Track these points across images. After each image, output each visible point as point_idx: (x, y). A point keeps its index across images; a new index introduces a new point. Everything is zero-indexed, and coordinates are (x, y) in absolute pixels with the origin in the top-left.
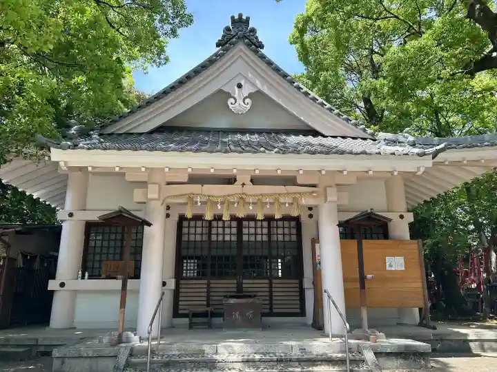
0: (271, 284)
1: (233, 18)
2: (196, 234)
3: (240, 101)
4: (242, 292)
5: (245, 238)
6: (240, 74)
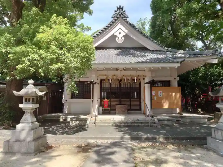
0: (130, 101)
2: (106, 85)
3: (120, 38)
4: (121, 103)
5: (122, 86)
6: (120, 28)
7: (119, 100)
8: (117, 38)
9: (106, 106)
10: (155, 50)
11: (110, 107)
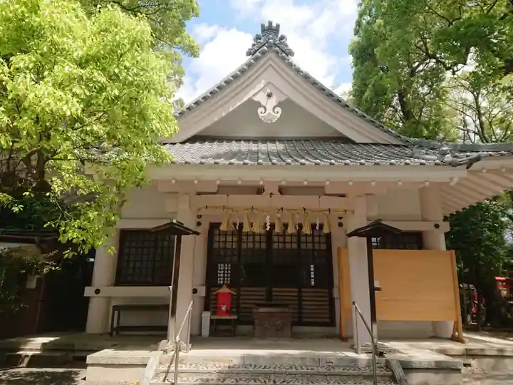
0: (300, 292)
1: (263, 26)
2: (226, 242)
3: (269, 110)
4: (271, 300)
5: (275, 246)
6: (269, 83)
7: (265, 289)
8: (261, 110)
9: (224, 308)
10: (372, 144)
11: (237, 313)
